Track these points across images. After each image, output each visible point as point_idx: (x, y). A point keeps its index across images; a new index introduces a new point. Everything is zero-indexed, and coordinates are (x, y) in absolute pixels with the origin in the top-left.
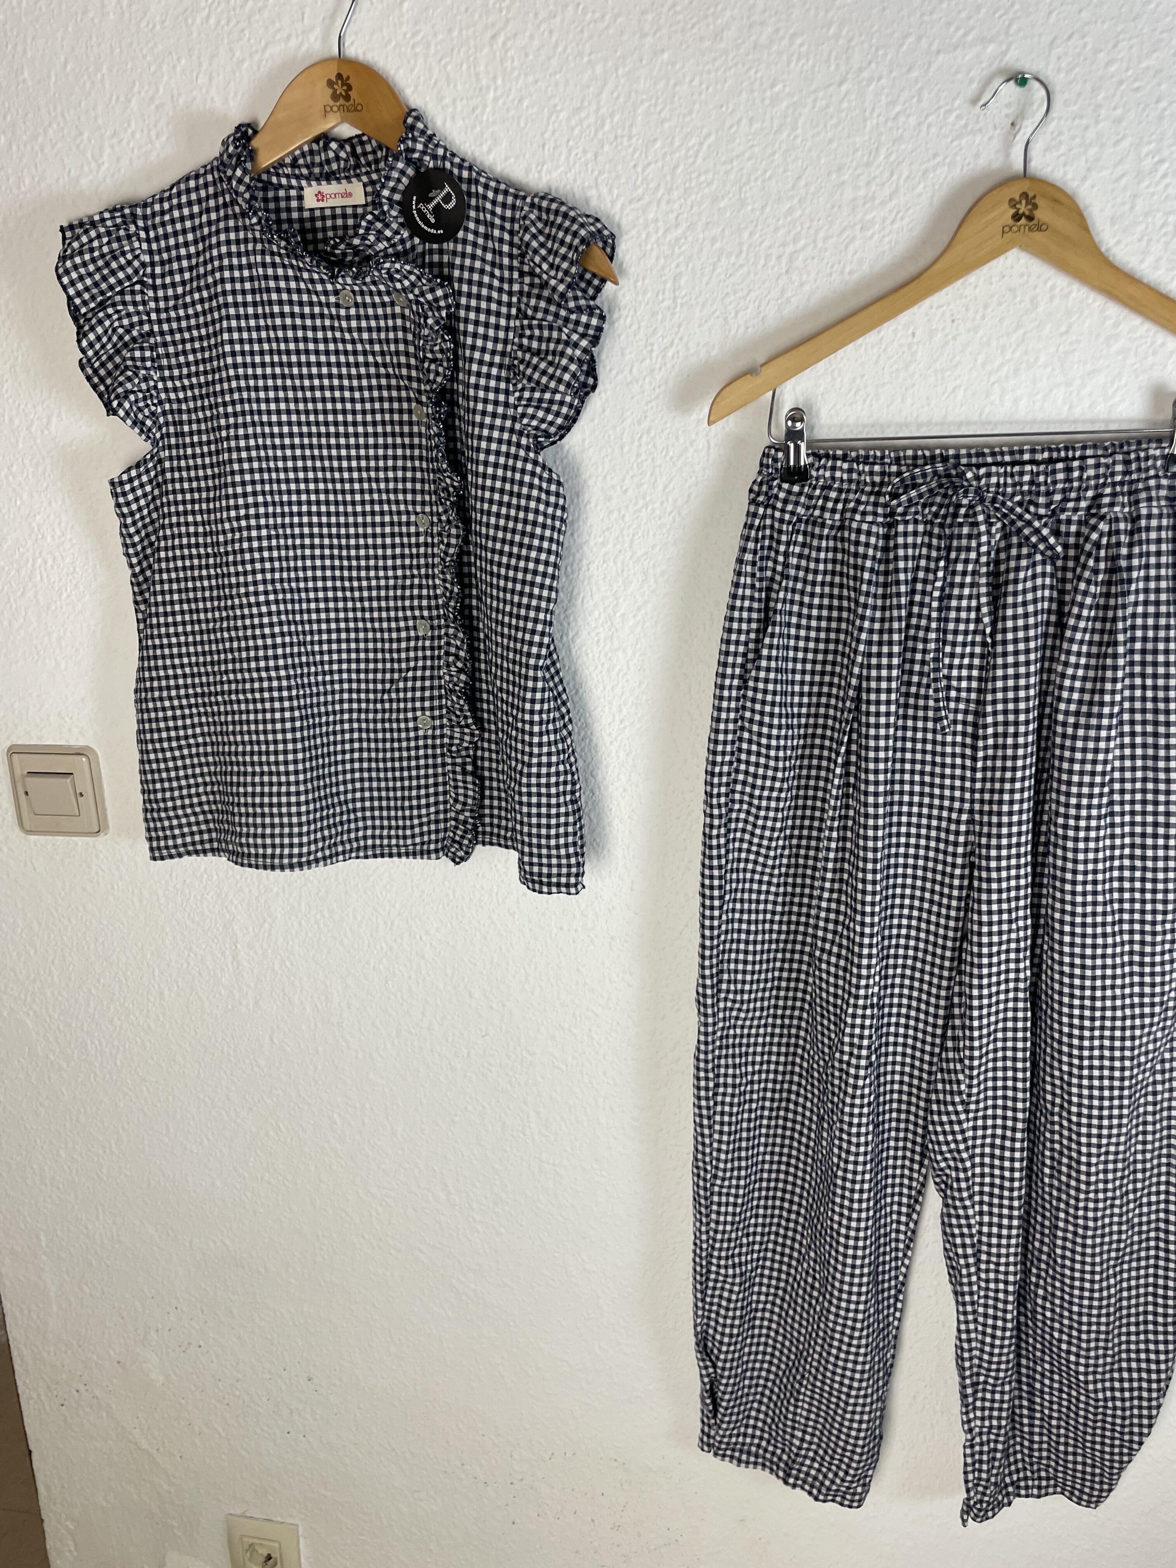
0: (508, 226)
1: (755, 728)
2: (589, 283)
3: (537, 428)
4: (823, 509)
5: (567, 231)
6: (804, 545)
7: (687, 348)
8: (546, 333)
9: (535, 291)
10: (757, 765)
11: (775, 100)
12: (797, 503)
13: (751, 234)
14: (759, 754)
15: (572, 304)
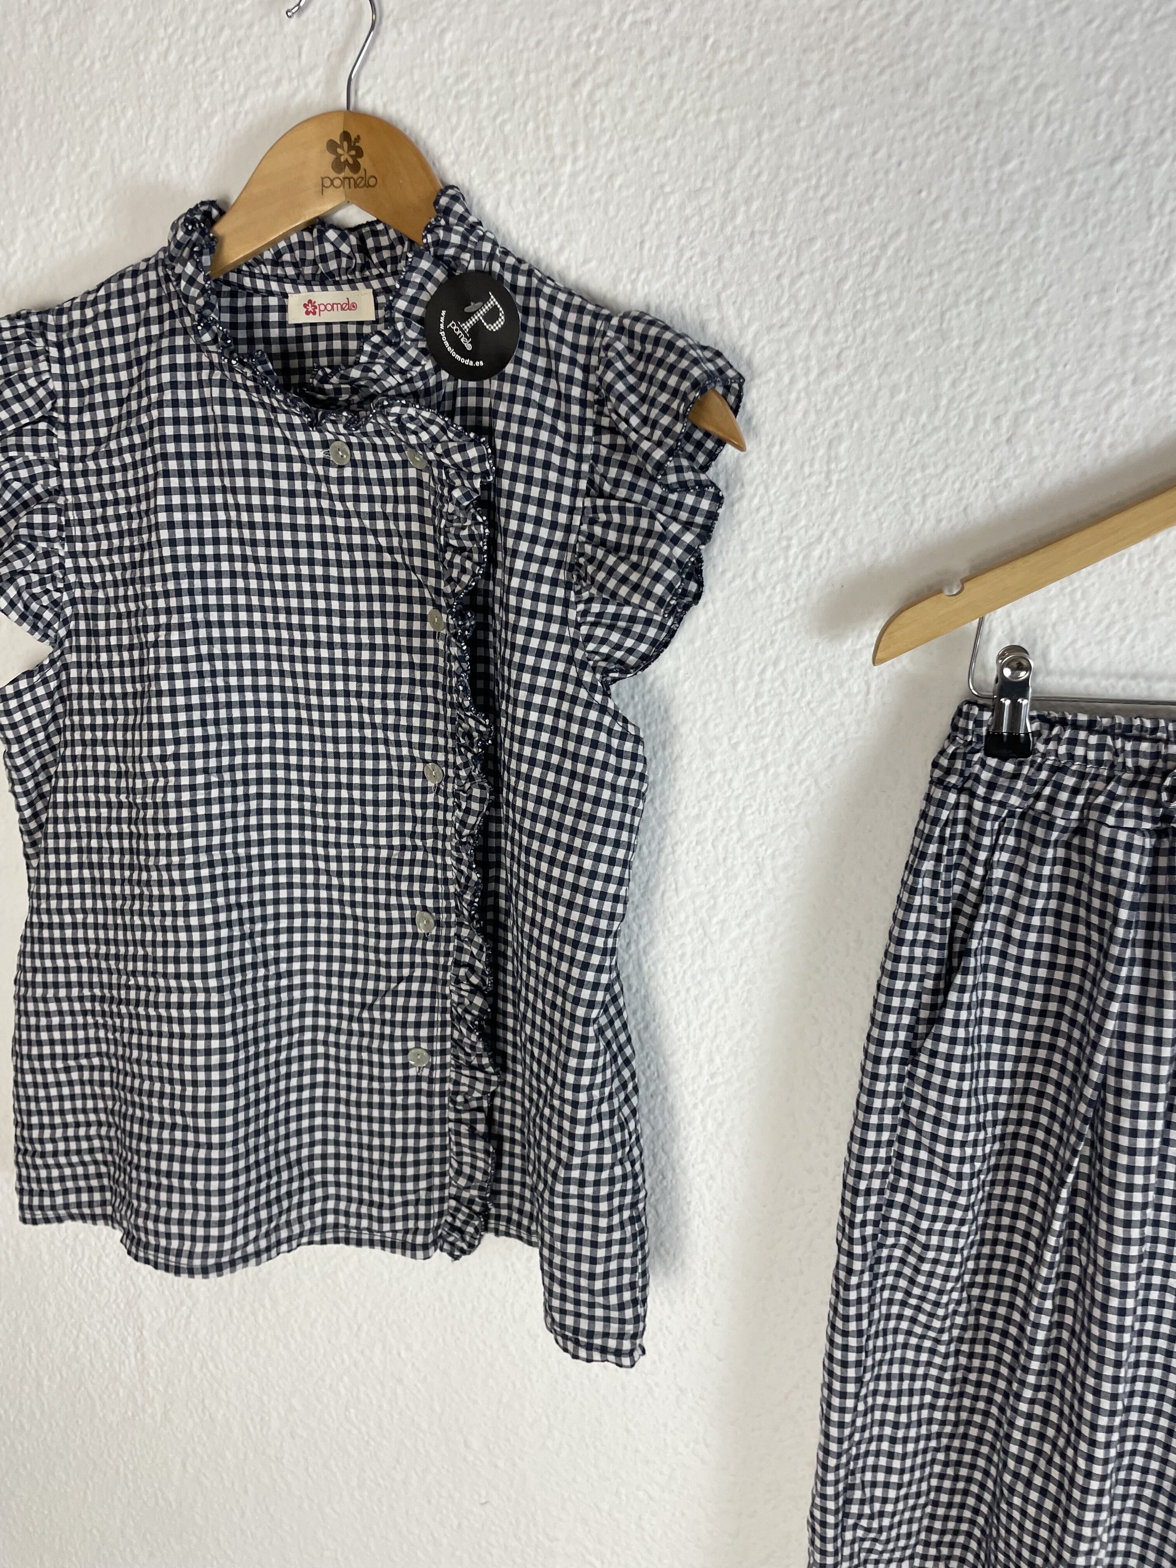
0: (581, 358)
1: (927, 1127)
2: (699, 445)
3: (607, 658)
4: (1052, 801)
5: (671, 369)
6: (1016, 851)
7: (844, 547)
8: (630, 520)
9: (618, 456)
10: (927, 1183)
11: (1005, 184)
12: (1010, 791)
13: (954, 384)
14: (930, 1166)
15: (672, 478)
